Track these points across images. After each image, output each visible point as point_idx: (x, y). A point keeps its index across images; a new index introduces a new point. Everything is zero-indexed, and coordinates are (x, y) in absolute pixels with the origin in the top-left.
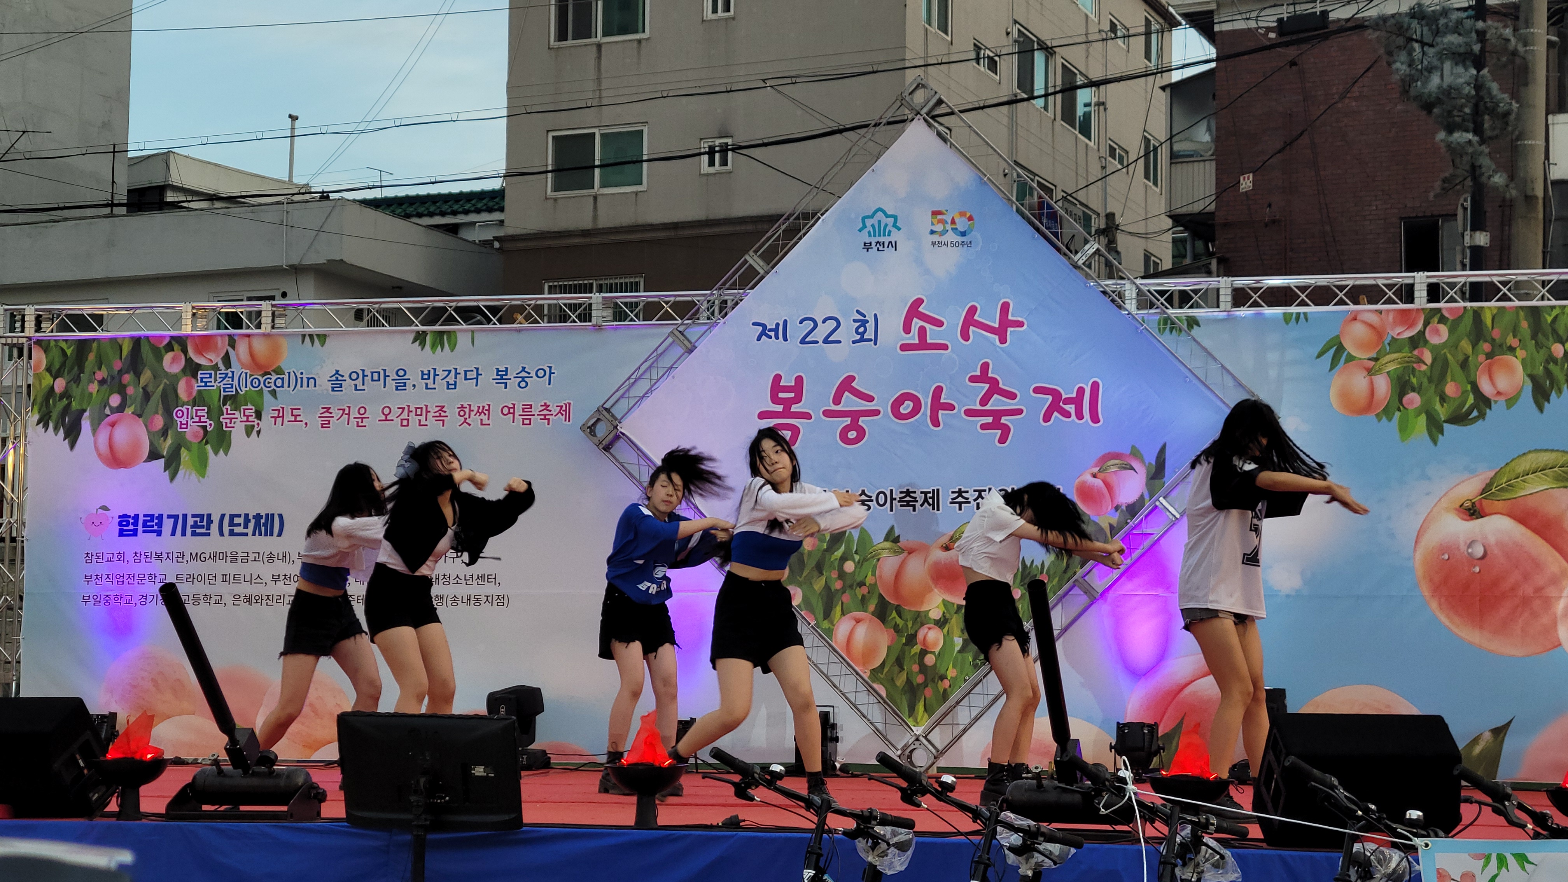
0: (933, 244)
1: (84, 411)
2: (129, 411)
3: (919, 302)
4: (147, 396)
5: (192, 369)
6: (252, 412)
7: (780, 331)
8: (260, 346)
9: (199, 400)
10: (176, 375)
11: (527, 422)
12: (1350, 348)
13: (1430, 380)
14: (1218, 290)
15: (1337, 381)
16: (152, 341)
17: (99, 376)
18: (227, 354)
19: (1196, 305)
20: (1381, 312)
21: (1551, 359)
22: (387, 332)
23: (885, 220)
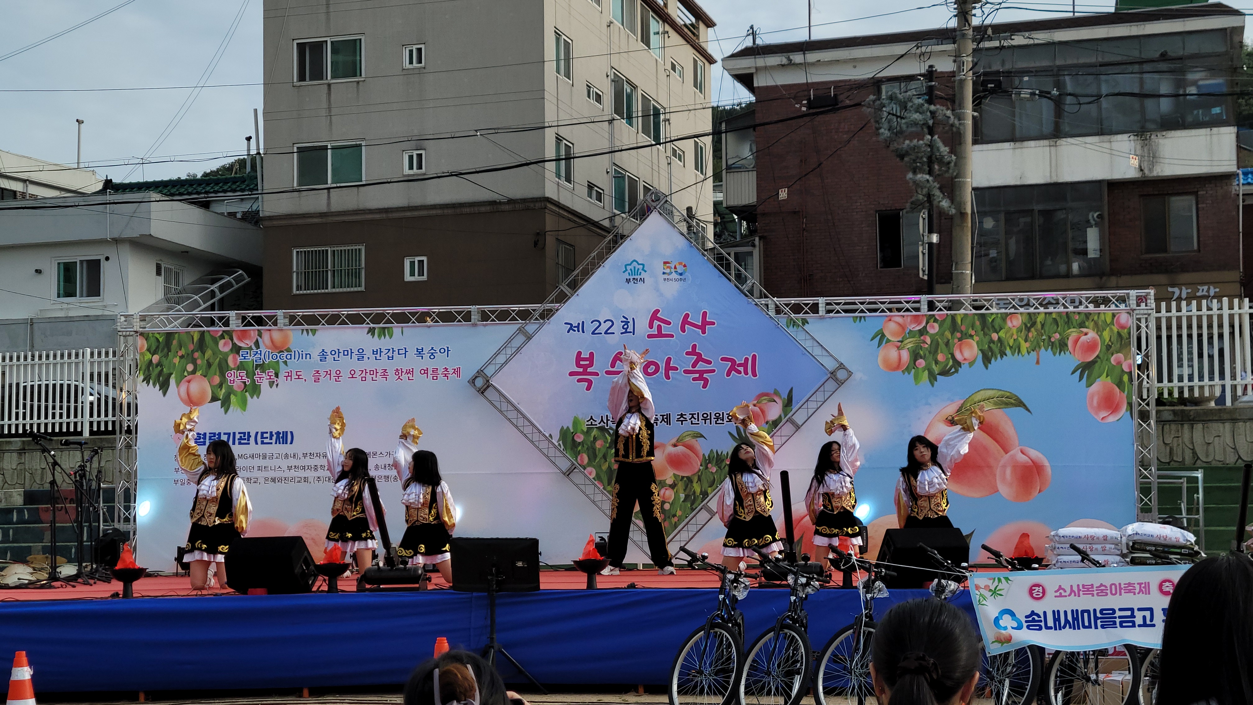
0: (665, 279)
1: (172, 374)
2: (199, 373)
3: (657, 311)
4: (209, 365)
5: (236, 349)
6: (273, 374)
7: (580, 327)
8: (276, 336)
9: (241, 367)
10: (226, 353)
11: (435, 378)
12: (888, 336)
13: (930, 352)
14: (818, 304)
15: (882, 353)
16: (211, 333)
17: (180, 353)
18: (257, 340)
19: (806, 313)
20: (903, 316)
21: (992, 341)
22: (352, 328)
23: (637, 267)
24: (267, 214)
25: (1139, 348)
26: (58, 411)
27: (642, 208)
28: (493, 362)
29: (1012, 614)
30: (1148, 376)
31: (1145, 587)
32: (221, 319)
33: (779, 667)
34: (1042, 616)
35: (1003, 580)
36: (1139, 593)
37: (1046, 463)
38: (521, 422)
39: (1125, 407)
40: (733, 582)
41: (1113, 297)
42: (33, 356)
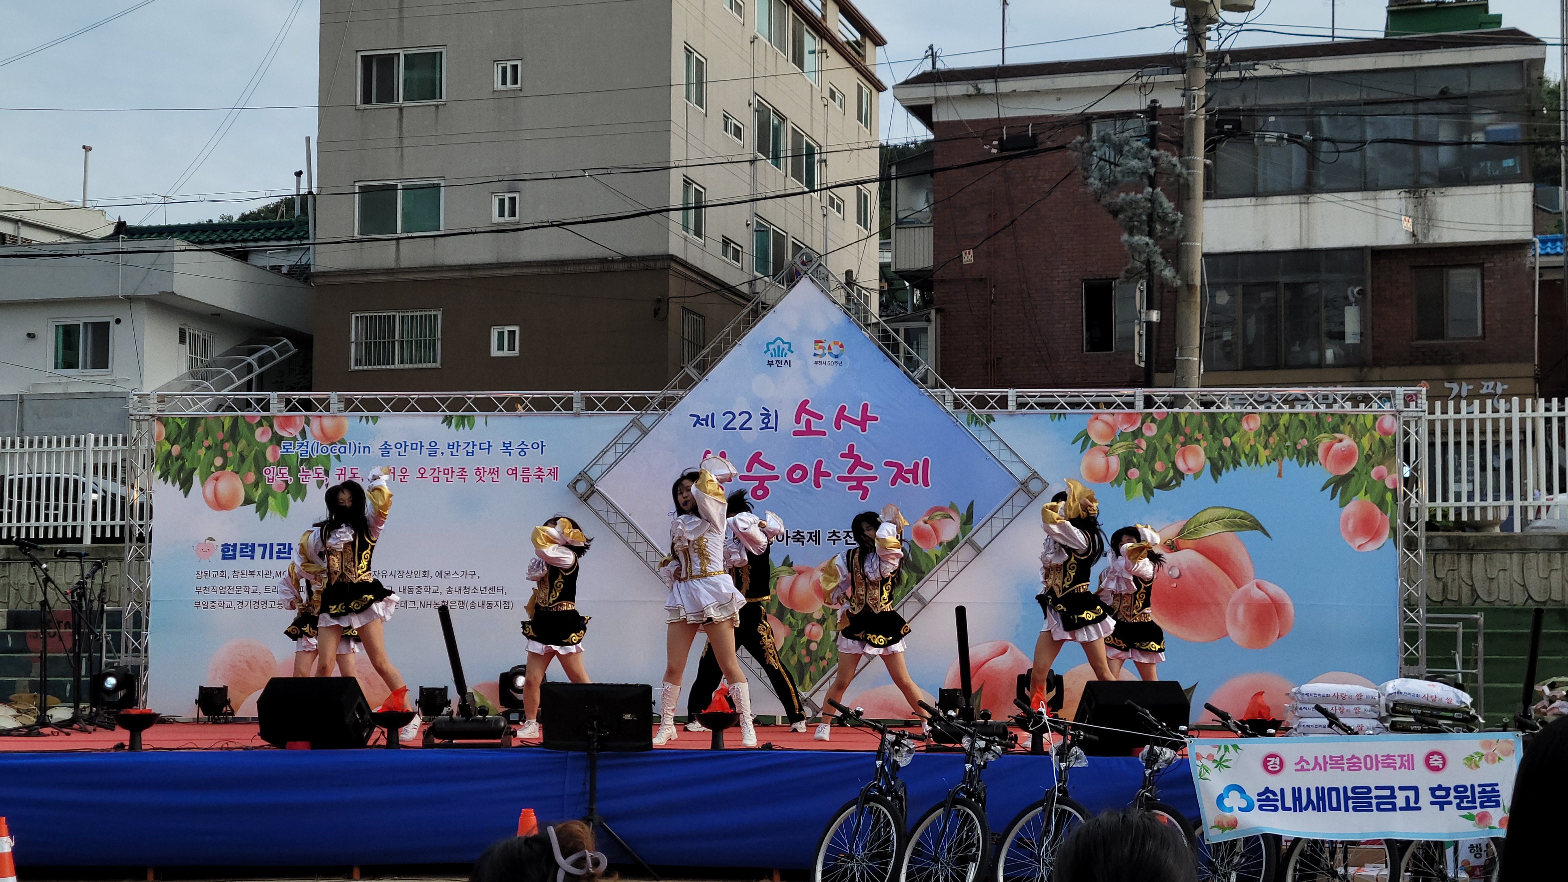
0: (816, 363)
1: (195, 469)
2: (229, 469)
3: (806, 402)
4: (242, 458)
5: (277, 440)
6: (322, 471)
7: (709, 421)
8: (328, 423)
9: (282, 462)
10: (265, 444)
11: (526, 480)
12: (1094, 438)
13: (1145, 460)
14: (1007, 397)
15: (1085, 459)
16: (247, 419)
17: (206, 443)
18: (304, 429)
19: (992, 407)
20: (1113, 414)
21: (1223, 447)
22: (423, 416)
23: (782, 346)
24: (320, 269)
25: (1407, 460)
26: (52, 512)
27: (790, 273)
28: (600, 462)
29: (1241, 790)
30: (1417, 493)
31: (1408, 761)
32: (259, 401)
33: (949, 852)
34: (1279, 793)
35: (1231, 748)
36: (1400, 768)
37: (1288, 601)
38: (632, 538)
39: (1387, 532)
40: (893, 744)
41: (1375, 395)
42: (22, 442)
